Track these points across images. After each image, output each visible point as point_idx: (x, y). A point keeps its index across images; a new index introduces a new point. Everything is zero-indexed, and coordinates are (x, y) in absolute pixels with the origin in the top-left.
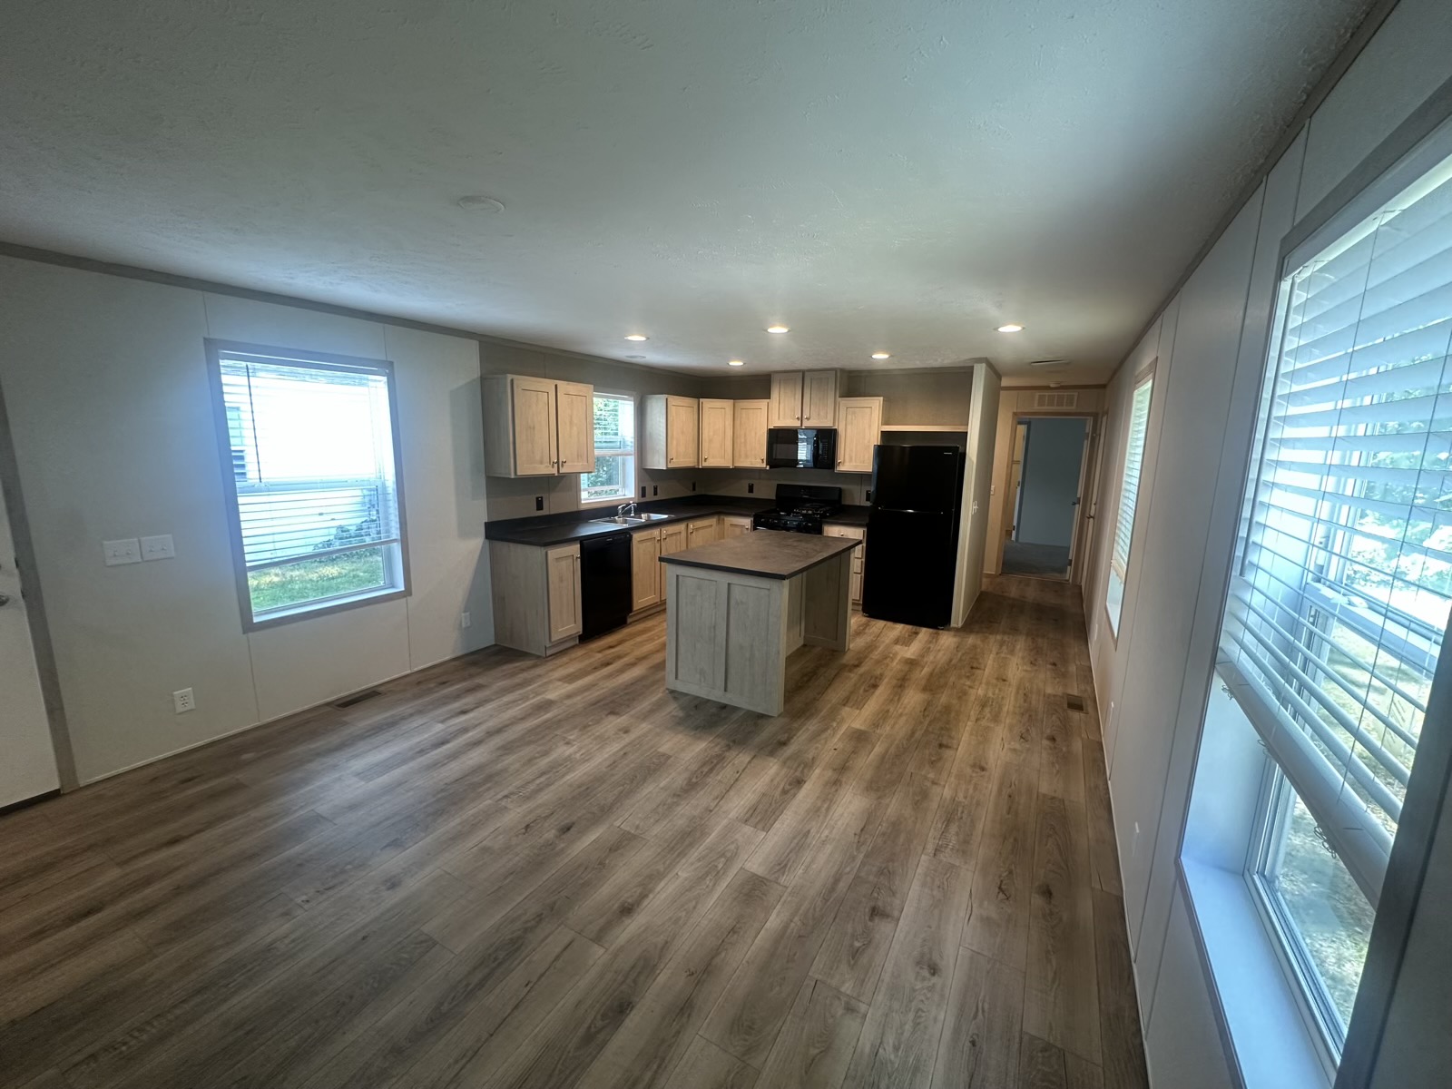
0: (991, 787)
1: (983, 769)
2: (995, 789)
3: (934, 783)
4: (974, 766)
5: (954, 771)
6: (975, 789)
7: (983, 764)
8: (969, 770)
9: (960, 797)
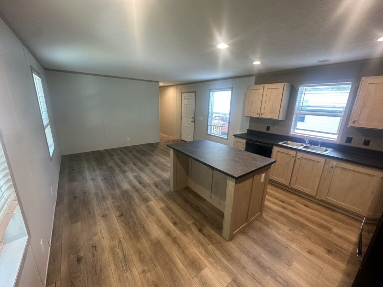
0: (97, 212)
1: (103, 216)
2: (96, 212)
3: (114, 202)
4: (106, 215)
5: (111, 209)
6: (101, 208)
7: (104, 218)
8: (107, 213)
9: (104, 203)
